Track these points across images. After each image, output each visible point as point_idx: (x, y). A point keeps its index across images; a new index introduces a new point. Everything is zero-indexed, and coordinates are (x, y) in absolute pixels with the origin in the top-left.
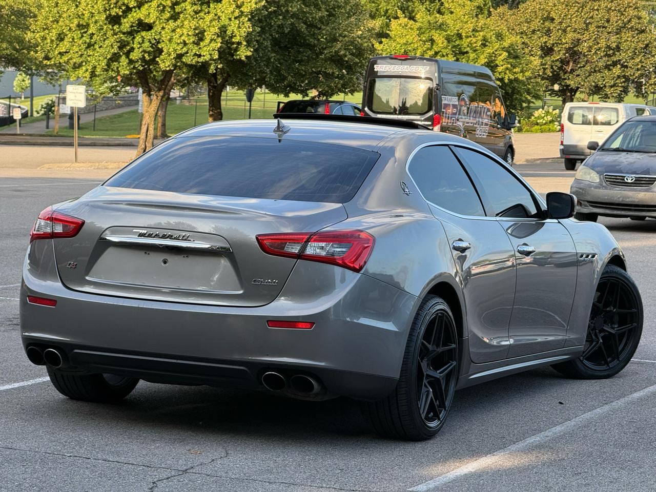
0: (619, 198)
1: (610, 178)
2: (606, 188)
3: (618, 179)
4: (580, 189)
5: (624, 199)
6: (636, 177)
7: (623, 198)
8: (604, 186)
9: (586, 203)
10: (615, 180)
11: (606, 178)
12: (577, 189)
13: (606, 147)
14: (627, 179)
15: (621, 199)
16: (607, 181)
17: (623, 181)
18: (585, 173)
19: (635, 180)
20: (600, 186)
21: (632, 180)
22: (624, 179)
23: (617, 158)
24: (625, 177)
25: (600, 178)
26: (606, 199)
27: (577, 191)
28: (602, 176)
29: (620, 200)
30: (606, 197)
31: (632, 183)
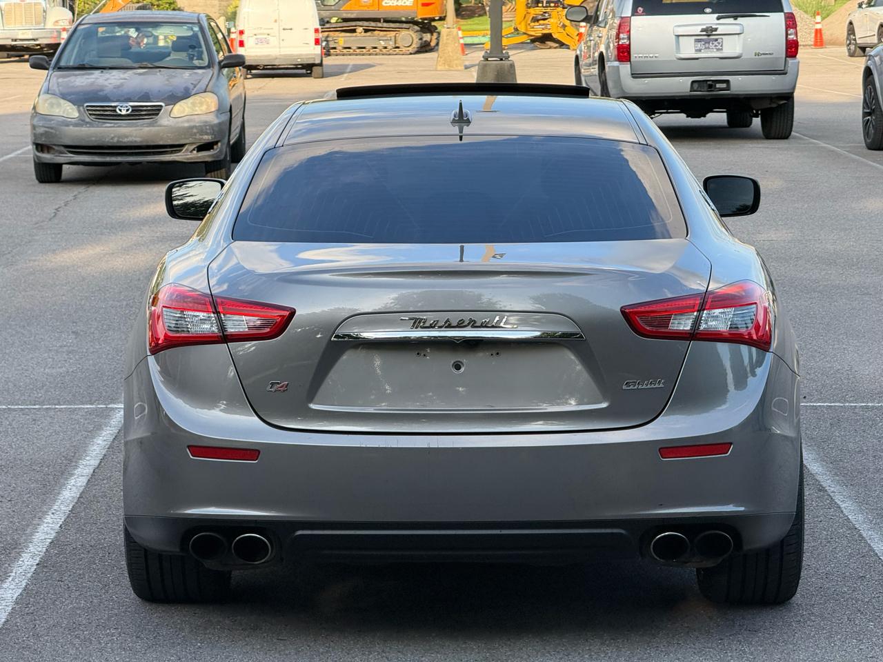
0: (112, 138)
1: (94, 110)
2: (91, 125)
3: (107, 111)
4: (52, 128)
5: (121, 140)
6: (132, 107)
7: (119, 137)
8: (87, 123)
9: (62, 149)
10: (102, 113)
11: (88, 110)
12: (47, 129)
13: (62, 64)
14: (120, 110)
15: (116, 139)
16: (90, 114)
17: (115, 114)
18: (52, 105)
19: (133, 110)
20: (81, 123)
21: (127, 110)
22: (115, 111)
23: (93, 80)
24: (116, 107)
25: (79, 111)
26: (93, 141)
27: (46, 132)
28: (81, 108)
29: (115, 141)
30: (93, 139)
31: (128, 115)
